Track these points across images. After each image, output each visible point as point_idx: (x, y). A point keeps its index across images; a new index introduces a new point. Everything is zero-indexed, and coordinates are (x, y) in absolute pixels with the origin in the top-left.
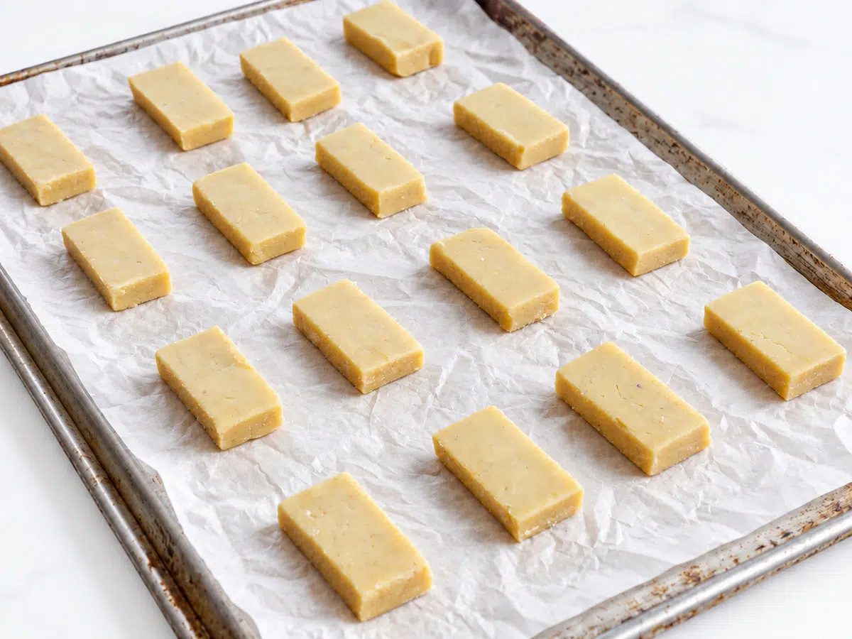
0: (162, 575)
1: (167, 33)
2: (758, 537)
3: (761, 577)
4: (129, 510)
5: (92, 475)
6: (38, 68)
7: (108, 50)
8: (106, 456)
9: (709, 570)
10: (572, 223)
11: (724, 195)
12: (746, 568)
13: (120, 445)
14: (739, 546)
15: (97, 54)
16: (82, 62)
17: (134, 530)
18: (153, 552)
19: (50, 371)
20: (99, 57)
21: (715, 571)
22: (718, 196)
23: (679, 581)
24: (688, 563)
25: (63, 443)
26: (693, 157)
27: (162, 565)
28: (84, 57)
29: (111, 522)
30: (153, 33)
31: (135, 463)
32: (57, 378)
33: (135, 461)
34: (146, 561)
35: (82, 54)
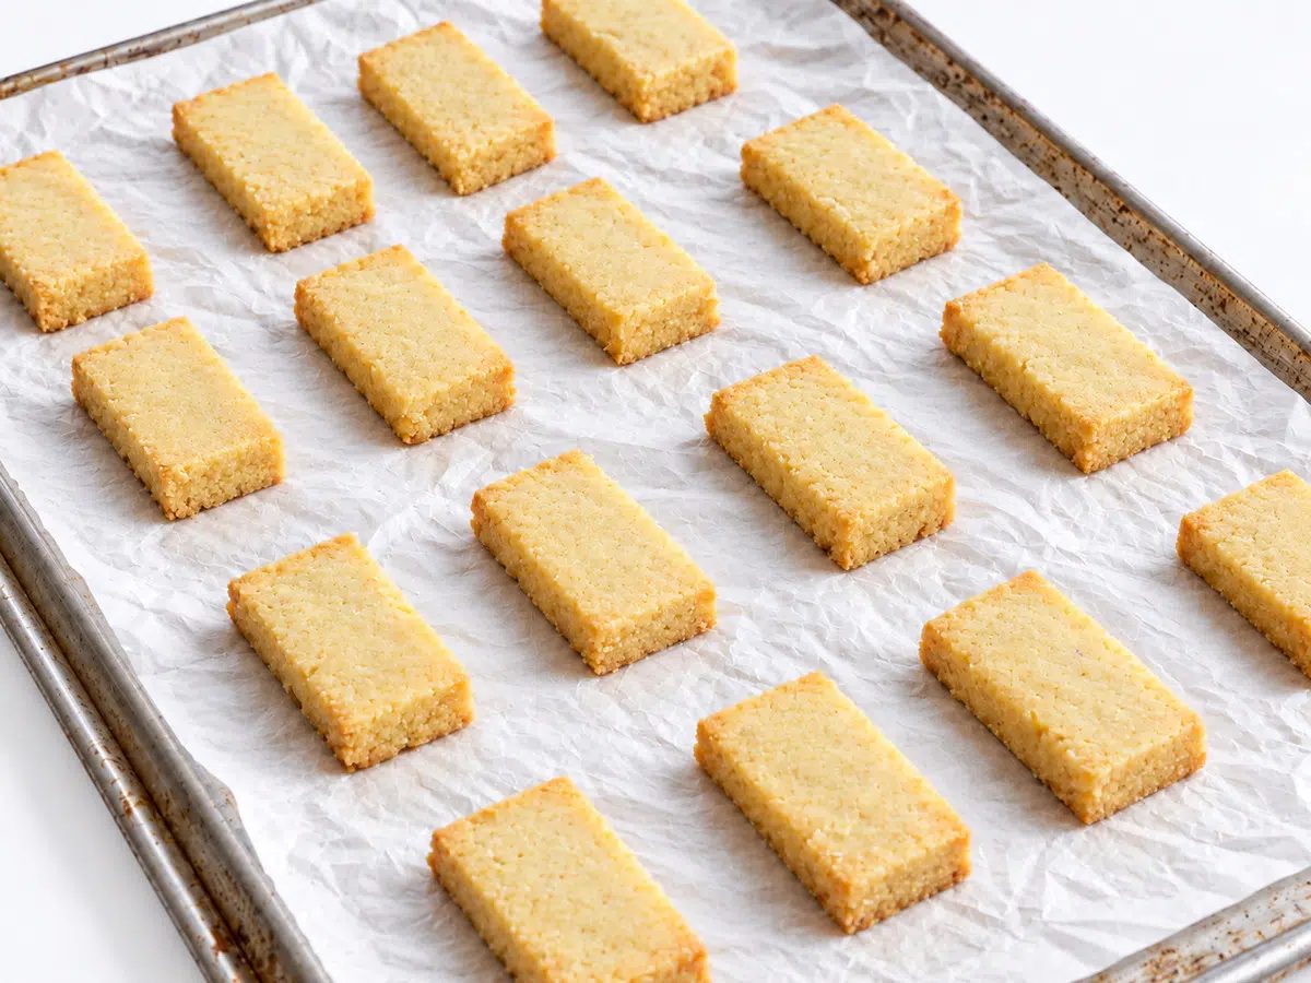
0: (237, 966)
1: (246, 12)
2: (1276, 899)
3: (1281, 973)
4: (181, 851)
5: (121, 793)
6: (31, 76)
7: (148, 43)
8: (145, 759)
9: (1192, 956)
10: (960, 359)
11: (1210, 298)
12: (1256, 956)
13: (170, 741)
14: (1244, 915)
15: (130, 50)
16: (106, 63)
17: (190, 888)
18: (222, 925)
19: (54, 612)
20: (133, 56)
21: (1202, 957)
22: (1202, 300)
23: (1143, 975)
24: (1158, 946)
25: (74, 737)
26: (1155, 230)
27: (237, 950)
28: (109, 55)
29: (153, 873)
30: (222, 13)
31: (196, 772)
32: (64, 623)
33: (196, 768)
34: (211, 940)
35: (104, 50)
